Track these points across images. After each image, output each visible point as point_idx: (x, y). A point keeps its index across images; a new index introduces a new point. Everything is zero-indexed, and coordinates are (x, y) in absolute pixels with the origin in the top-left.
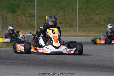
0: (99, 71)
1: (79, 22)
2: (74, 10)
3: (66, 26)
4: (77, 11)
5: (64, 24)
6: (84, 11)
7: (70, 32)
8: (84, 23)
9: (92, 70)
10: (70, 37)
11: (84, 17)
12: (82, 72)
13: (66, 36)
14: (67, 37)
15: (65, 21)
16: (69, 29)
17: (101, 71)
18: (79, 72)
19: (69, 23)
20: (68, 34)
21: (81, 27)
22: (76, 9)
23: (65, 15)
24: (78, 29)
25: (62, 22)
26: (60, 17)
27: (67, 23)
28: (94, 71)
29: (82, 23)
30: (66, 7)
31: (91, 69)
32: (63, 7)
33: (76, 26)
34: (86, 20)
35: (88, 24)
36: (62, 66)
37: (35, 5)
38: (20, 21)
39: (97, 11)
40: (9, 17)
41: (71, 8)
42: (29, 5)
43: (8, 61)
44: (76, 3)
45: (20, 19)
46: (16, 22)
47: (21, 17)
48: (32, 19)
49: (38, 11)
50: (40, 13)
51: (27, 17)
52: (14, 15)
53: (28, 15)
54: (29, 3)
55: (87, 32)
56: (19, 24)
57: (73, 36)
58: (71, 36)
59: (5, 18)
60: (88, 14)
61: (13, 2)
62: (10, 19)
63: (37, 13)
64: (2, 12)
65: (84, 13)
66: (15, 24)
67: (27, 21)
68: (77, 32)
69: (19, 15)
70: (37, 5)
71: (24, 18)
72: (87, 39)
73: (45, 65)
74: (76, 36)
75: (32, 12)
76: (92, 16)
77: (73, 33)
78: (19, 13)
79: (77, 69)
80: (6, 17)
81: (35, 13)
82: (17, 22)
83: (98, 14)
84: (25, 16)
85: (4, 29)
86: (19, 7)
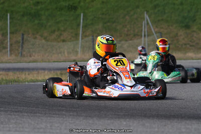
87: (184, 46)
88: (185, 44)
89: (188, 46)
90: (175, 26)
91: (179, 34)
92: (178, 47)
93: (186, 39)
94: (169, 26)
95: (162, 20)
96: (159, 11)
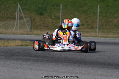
0: (113, 68)
1: (99, 24)
2: (95, 13)
3: (87, 27)
4: (97, 15)
5: (86, 26)
6: (104, 15)
7: (91, 33)
8: (104, 25)
9: (106, 68)
10: (90, 38)
11: (104, 20)
12: (97, 69)
13: (87, 36)
14: (88, 38)
15: (87, 23)
16: (90, 30)
17: (115, 68)
18: (95, 69)
19: (91, 25)
20: (89, 35)
21: (101, 29)
22: (97, 12)
23: (87, 18)
24: (99, 30)
25: (85, 24)
26: (83, 19)
27: (88, 25)
28: (109, 68)
29: (102, 25)
30: (88, 11)
31: (106, 66)
32: (85, 11)
33: (97, 27)
34: (106, 22)
35: (107, 26)
36: (80, 64)
37: (60, 8)
38: (46, 22)
39: (116, 15)
40: (37, 19)
41: (92, 12)
42: (55, 8)
43: (33, 58)
44: (97, 7)
45: (47, 21)
46: (43, 23)
47: (47, 19)
48: (58, 20)
49: (63, 14)
50: (64, 16)
51: (52, 19)
52: (42, 17)
53: (54, 18)
54: (55, 7)
55: (106, 33)
56: (45, 25)
57: (94, 37)
58: (92, 37)
59: (33, 20)
60: (107, 17)
61: (40, 6)
62: (38, 21)
63: (62, 15)
64: (31, 14)
65: (104, 17)
66: (42, 25)
67: (53, 22)
68: (98, 33)
69: (45, 17)
70: (62, 9)
71: (50, 19)
72: (105, 39)
73: (65, 62)
74: (96, 37)
75: (58, 15)
76: (111, 19)
77: (93, 34)
78: (46, 15)
79: (94, 66)
80: (35, 19)
81: (60, 15)
82: (45, 23)
83: (116, 18)
84: (51, 18)
85: (32, 29)
86: (46, 10)
87: (39, 27)
88: (40, 25)
89: (42, 26)
90: (33, 13)
91: (36, 18)
92: (35, 27)
93: (40, 22)
94: (29, 13)
95: (25, 8)
96: (23, 3)
